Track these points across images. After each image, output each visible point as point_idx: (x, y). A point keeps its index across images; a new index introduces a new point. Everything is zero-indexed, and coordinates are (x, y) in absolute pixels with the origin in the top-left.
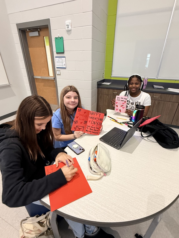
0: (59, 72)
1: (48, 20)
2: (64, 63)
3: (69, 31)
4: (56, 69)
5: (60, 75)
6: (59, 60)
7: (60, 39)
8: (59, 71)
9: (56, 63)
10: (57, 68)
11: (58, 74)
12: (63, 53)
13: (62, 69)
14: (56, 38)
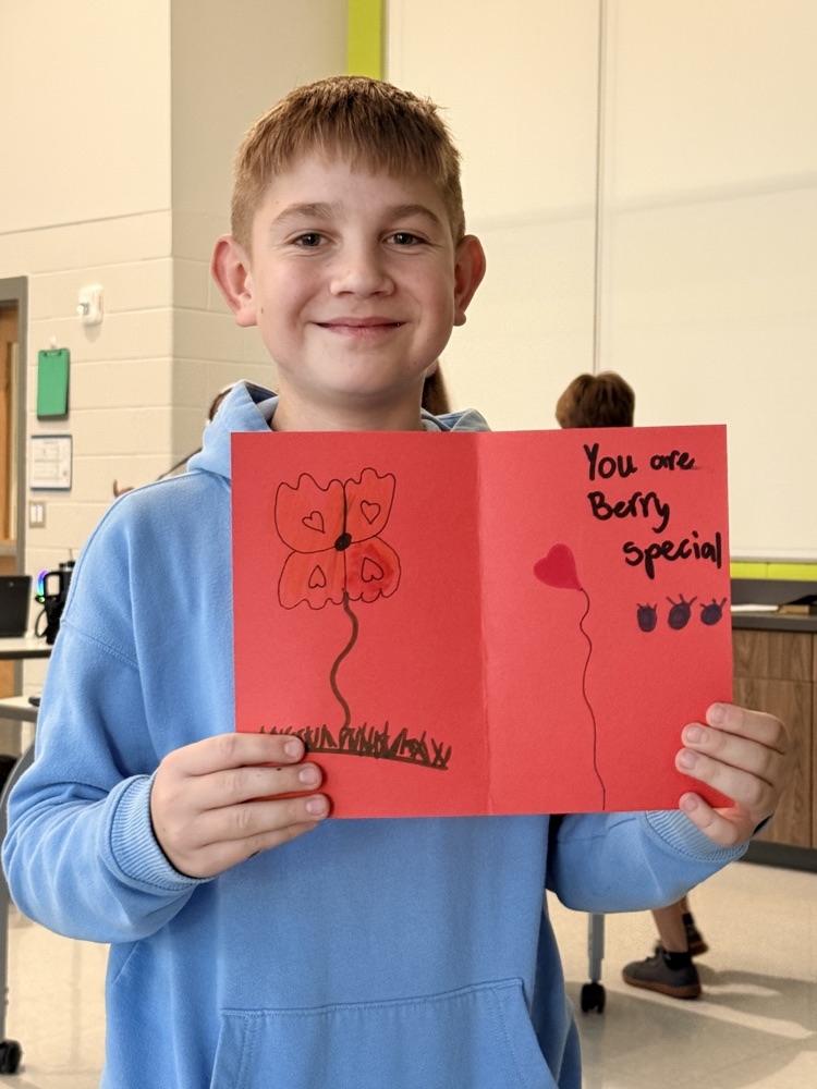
0: (40, 509)
1: (22, 282)
2: (65, 465)
3: (92, 327)
4: (29, 496)
5: (40, 525)
6: (45, 452)
7: (58, 359)
8: (42, 504)
9: (33, 464)
10: (35, 489)
11: (33, 519)
12: (64, 416)
13: (53, 493)
14: (44, 354)
